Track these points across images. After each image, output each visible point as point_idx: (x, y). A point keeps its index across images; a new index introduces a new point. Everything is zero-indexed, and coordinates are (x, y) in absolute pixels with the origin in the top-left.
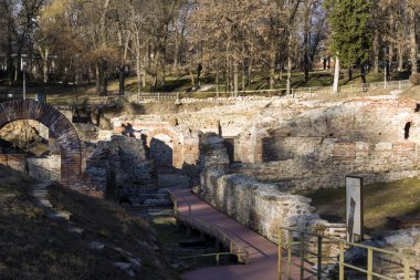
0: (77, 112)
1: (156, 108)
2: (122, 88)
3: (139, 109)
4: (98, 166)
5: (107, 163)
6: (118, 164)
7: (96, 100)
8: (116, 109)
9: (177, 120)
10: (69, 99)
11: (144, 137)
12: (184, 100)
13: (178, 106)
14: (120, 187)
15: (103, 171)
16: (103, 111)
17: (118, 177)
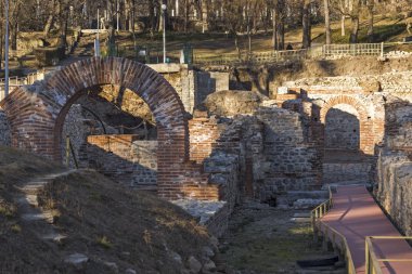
0: (236, 74)
1: (349, 66)
3: (328, 68)
4: (228, 152)
5: (241, 146)
6: (256, 148)
7: (267, 55)
8: (294, 68)
9: (380, 84)
10: (230, 56)
11: (316, 108)
12: (392, 55)
13: (382, 62)
15: (232, 158)
16: (274, 72)
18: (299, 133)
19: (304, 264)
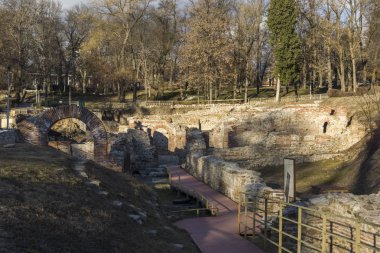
0: (105, 113)
1: (157, 111)
2: (135, 98)
3: (146, 112)
4: (118, 150)
5: (125, 147)
6: (132, 148)
7: (117, 105)
8: (131, 112)
9: (171, 119)
10: (100, 105)
11: (149, 130)
12: (176, 106)
13: (172, 110)
14: (133, 164)
15: (122, 153)
16: (121, 112)
17: (132, 157)
18: (148, 142)
19: (175, 203)
